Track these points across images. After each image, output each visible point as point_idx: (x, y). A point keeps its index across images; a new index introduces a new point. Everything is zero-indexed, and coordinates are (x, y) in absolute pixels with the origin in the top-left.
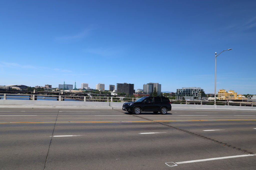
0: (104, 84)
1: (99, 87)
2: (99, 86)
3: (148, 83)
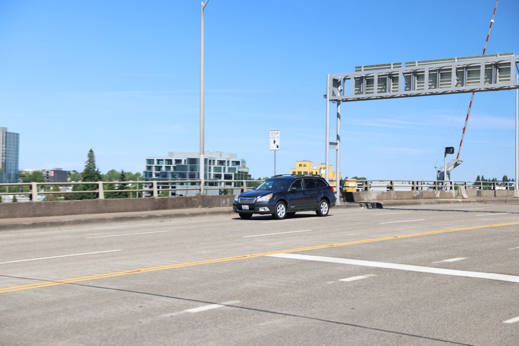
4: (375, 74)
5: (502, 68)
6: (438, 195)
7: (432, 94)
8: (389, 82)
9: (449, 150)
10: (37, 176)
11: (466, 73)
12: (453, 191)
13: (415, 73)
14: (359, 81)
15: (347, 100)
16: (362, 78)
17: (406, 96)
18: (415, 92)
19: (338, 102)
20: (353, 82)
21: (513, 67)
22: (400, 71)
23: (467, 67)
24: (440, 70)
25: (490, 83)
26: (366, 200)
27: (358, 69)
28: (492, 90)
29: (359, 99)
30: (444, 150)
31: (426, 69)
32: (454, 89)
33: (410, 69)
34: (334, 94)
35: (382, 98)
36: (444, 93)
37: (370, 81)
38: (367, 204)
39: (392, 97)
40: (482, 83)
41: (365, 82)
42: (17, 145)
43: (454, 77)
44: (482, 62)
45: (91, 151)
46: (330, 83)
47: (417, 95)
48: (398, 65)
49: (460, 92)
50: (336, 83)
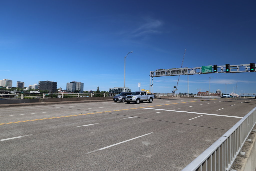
0: (12, 81)
1: (5, 84)
2: (5, 82)
3: (72, 82)
4: (160, 71)
5: (186, 71)
6: (172, 96)
7: (172, 75)
8: (163, 73)
9: (175, 87)
10: (87, 92)
11: (178, 72)
12: (176, 96)
13: (168, 71)
14: (157, 73)
15: (154, 77)
16: (157, 72)
17: (166, 76)
18: (168, 75)
19: (152, 77)
20: (155, 73)
21: (188, 70)
22: (165, 71)
23: (179, 70)
24: (173, 71)
25: (183, 73)
26: (158, 97)
27: (157, 70)
28: (183, 75)
29: (157, 76)
30: (174, 87)
31: (170, 70)
32: (176, 75)
33: (167, 70)
34: (151, 75)
35: (161, 76)
36: (174, 75)
37: (159, 73)
38: (158, 98)
39: (164, 76)
40: (182, 73)
41: (158, 73)
42: (83, 85)
43: (176, 72)
44: (182, 69)
45: (98, 87)
46: (151, 73)
47: (169, 76)
48: (165, 69)
49: (177, 75)
50: (152, 73)
